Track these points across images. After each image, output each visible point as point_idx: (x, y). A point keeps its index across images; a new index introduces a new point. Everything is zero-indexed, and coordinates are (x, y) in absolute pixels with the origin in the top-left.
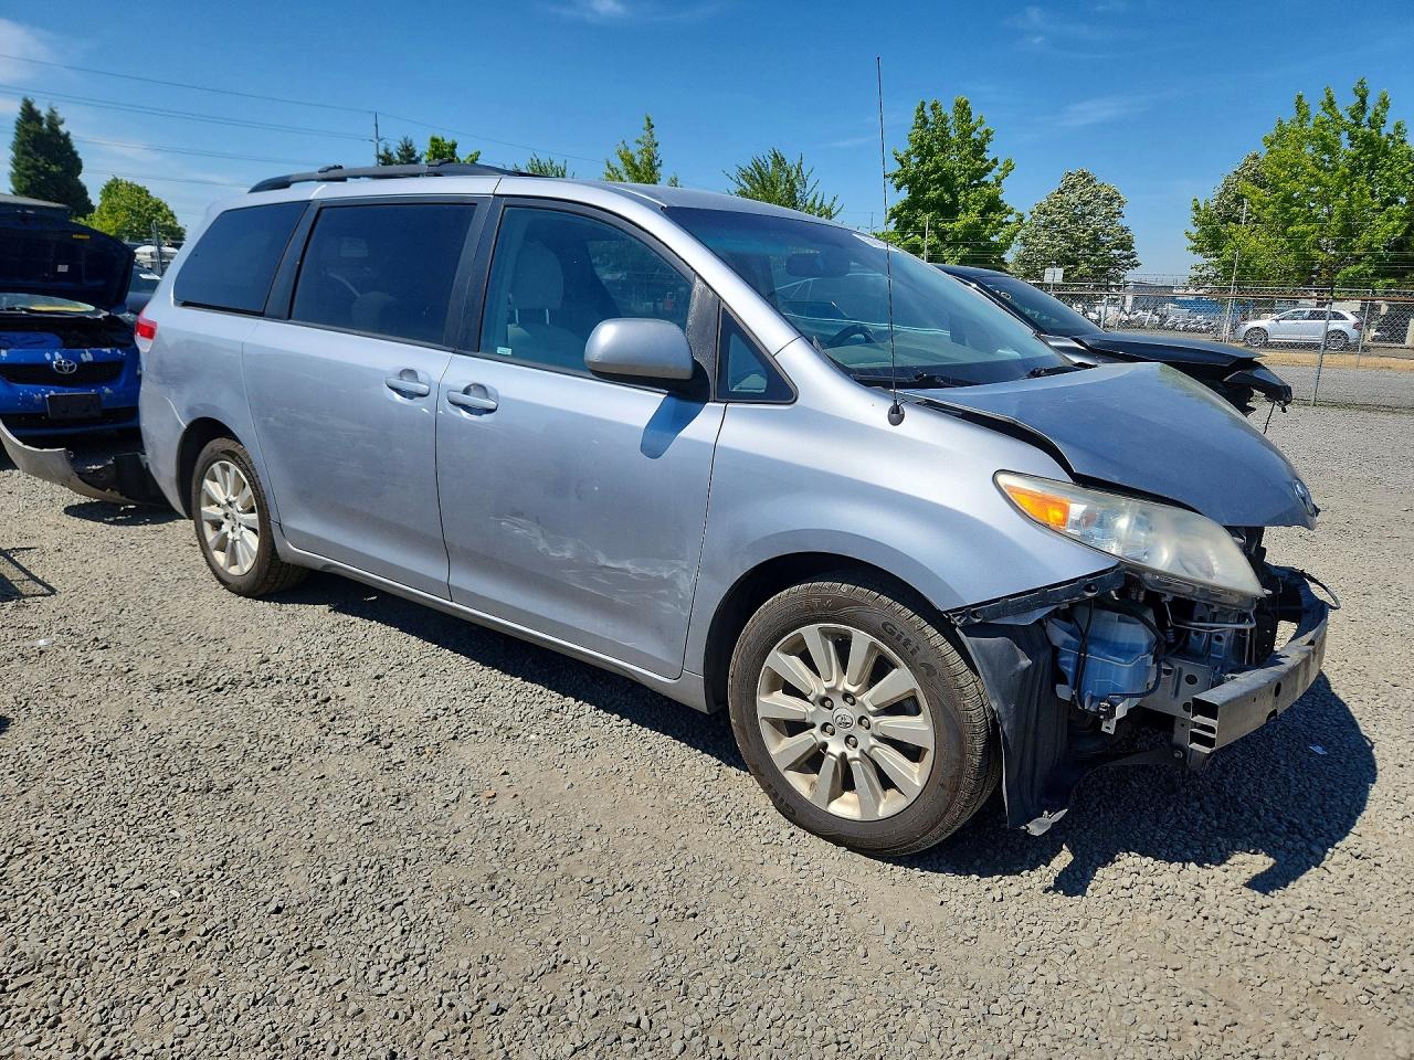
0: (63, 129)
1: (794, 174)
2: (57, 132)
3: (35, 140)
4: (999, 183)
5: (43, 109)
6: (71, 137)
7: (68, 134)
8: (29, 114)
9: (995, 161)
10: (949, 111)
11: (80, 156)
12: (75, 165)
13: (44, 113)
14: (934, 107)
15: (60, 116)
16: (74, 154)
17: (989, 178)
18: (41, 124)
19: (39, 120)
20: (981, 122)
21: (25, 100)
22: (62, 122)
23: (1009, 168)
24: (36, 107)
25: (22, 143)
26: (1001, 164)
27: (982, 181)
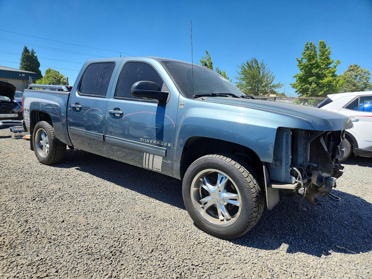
0: (35, 55)
1: (260, 65)
2: (33, 55)
3: (27, 58)
4: (335, 67)
6: (37, 57)
7: (37, 56)
8: (26, 50)
9: (333, 61)
11: (40, 62)
12: (38, 65)
13: (30, 51)
14: (311, 44)
15: (34, 51)
16: (38, 62)
17: (332, 66)
18: (29, 53)
20: (329, 48)
21: (25, 46)
22: (35, 53)
23: (339, 62)
24: (28, 48)
25: (23, 58)
26: (335, 61)
27: (328, 67)
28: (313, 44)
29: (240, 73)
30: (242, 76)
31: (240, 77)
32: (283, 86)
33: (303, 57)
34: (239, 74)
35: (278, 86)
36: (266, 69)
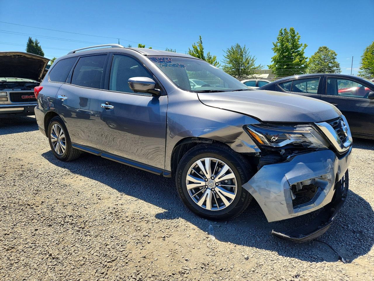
0: (39, 45)
1: (243, 50)
2: (38, 46)
3: (32, 48)
4: (303, 50)
5: (34, 40)
6: (41, 47)
8: (30, 41)
9: (301, 45)
10: (288, 31)
12: (42, 54)
13: (34, 41)
14: (285, 30)
17: (301, 49)
18: (33, 44)
20: (298, 34)
21: (29, 37)
22: (39, 43)
23: (306, 46)
24: (32, 39)
25: (28, 49)
26: (303, 45)
27: (298, 50)
29: (226, 57)
30: (228, 60)
31: (226, 60)
33: (278, 41)
36: (247, 53)
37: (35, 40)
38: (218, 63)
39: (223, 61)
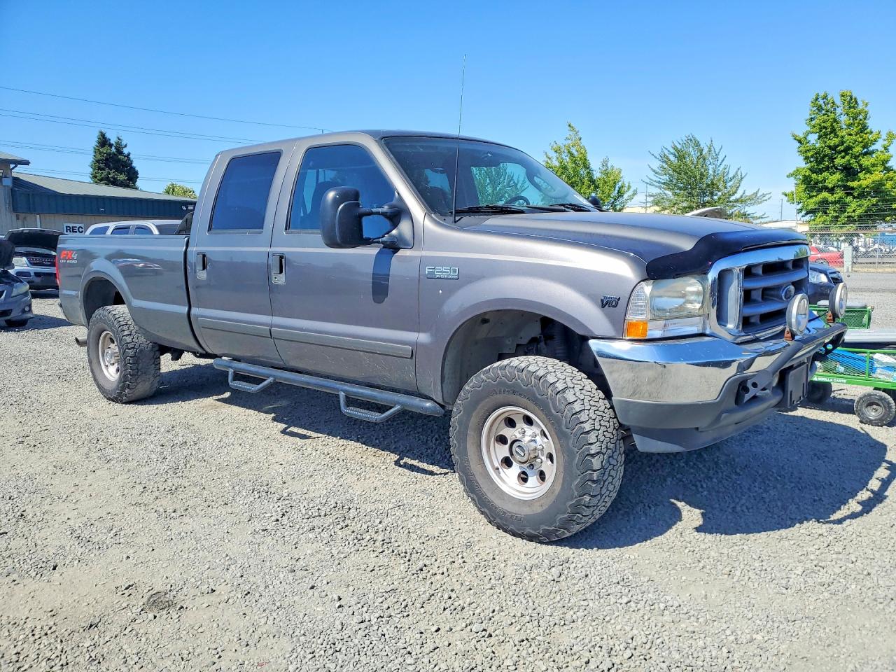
0: (125, 151)
1: (706, 150)
2: (121, 153)
3: (107, 159)
4: (886, 149)
5: (112, 138)
6: (131, 156)
7: (129, 154)
8: (103, 141)
9: (880, 133)
10: (837, 99)
11: (137, 169)
12: (135, 175)
13: (112, 142)
14: (825, 97)
15: (124, 143)
16: (133, 169)
17: (878, 146)
18: (112, 148)
19: (111, 145)
21: (101, 131)
22: (126, 146)
24: (108, 136)
25: (98, 161)
26: (884, 136)
27: (871, 149)
28: (829, 98)
29: (657, 170)
30: (663, 177)
31: (658, 180)
32: (765, 198)
33: (808, 129)
34: (656, 173)
35: (754, 199)
36: (720, 159)
37: (116, 140)
38: (629, 187)
39: (648, 181)
